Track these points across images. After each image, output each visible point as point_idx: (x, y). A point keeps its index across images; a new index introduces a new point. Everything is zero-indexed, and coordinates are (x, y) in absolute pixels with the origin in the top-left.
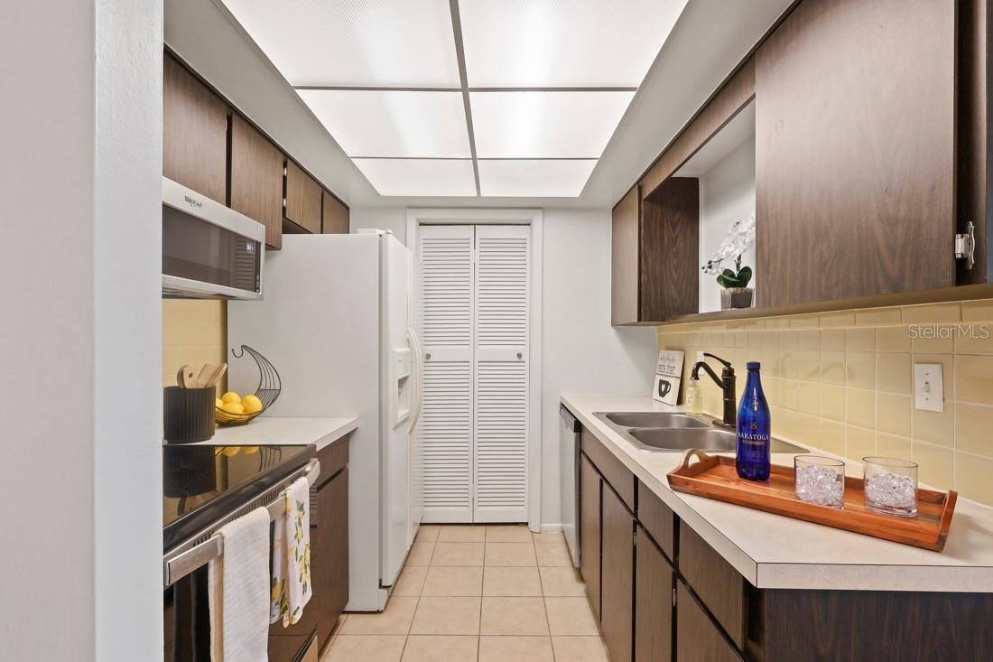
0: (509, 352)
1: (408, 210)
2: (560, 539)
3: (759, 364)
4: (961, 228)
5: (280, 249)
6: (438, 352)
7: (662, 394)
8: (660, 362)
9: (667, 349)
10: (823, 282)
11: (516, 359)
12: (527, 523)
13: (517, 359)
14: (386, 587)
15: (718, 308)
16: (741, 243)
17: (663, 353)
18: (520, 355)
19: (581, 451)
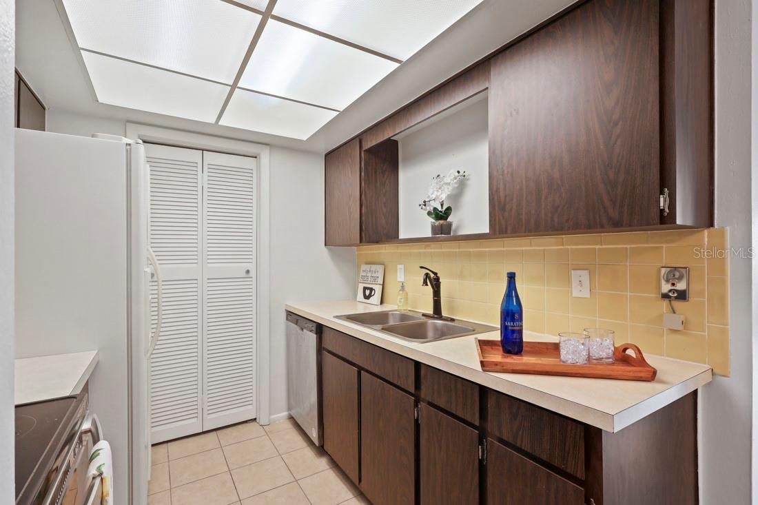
0: (238, 269)
1: (128, 124)
2: (288, 425)
3: (514, 274)
7: (367, 297)
8: (362, 274)
9: (367, 264)
10: (556, 220)
11: (244, 275)
12: (255, 419)
16: (446, 190)
17: (364, 267)
18: (248, 272)
19: (320, 349)
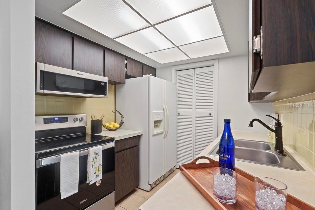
0: (206, 113)
1: (171, 67)
5: (125, 83)
6: (182, 113)
13: (209, 115)
14: (150, 184)
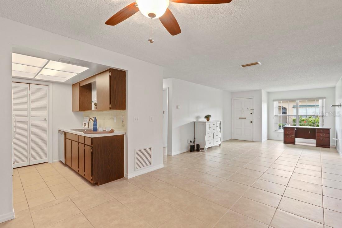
0: (42, 118)
4: (110, 105)
7: (85, 126)
8: (84, 119)
12: (48, 162)
15: (94, 109)
17: (85, 117)
18: (45, 119)
19: (65, 139)
